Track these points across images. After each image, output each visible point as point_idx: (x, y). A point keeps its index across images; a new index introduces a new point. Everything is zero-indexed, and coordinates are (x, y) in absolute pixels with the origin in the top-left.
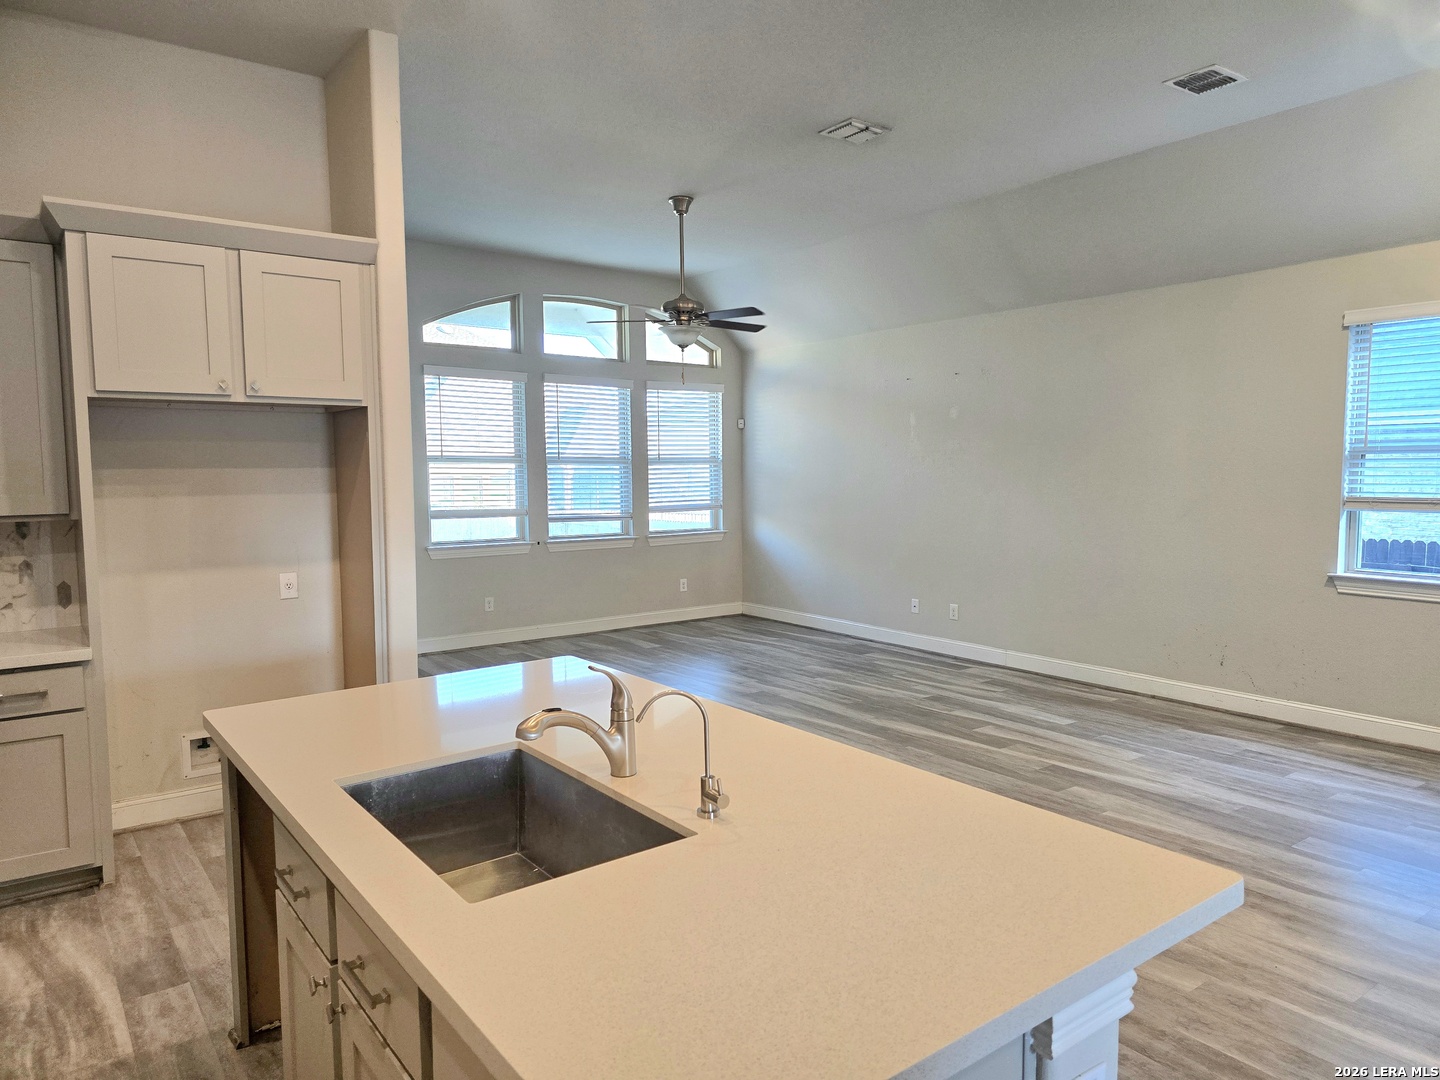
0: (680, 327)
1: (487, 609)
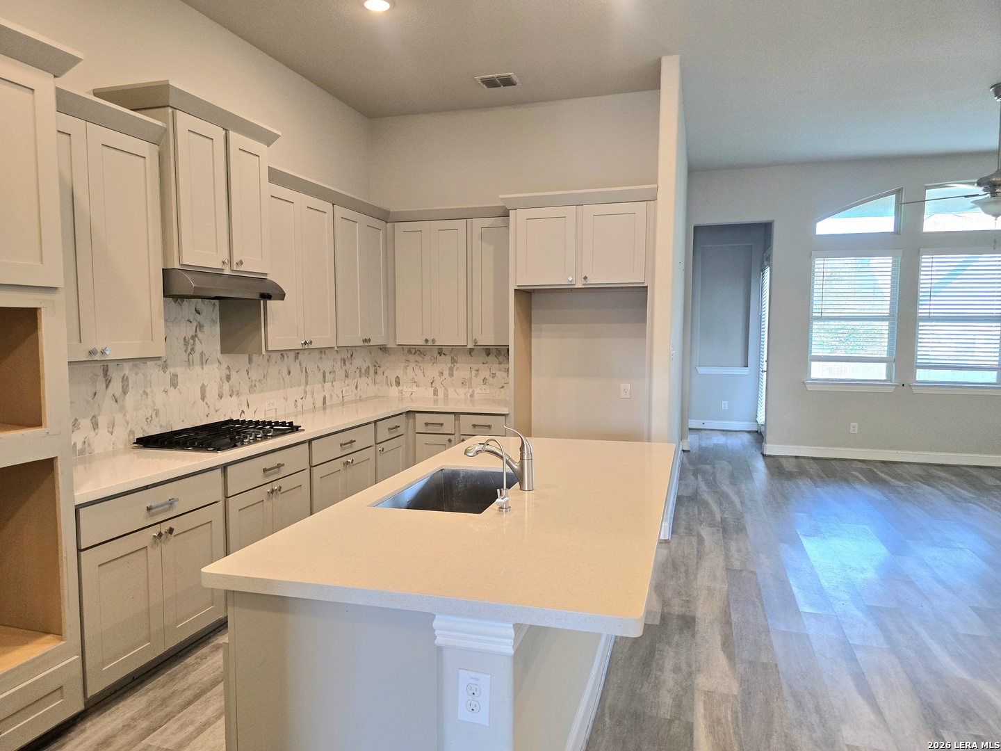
0: (993, 199)
1: (852, 431)
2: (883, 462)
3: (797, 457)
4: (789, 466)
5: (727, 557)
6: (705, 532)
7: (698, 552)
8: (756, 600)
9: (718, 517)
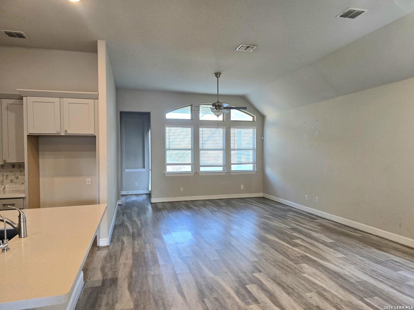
0: (217, 111)
1: (181, 191)
2: (191, 201)
3: (163, 202)
4: (160, 206)
5: (133, 248)
6: (125, 239)
7: (121, 248)
8: (143, 264)
9: (131, 231)
